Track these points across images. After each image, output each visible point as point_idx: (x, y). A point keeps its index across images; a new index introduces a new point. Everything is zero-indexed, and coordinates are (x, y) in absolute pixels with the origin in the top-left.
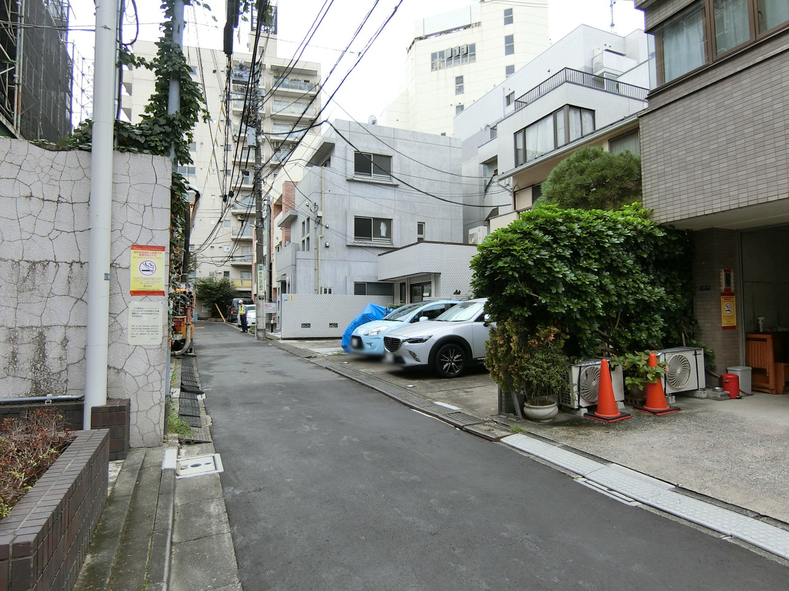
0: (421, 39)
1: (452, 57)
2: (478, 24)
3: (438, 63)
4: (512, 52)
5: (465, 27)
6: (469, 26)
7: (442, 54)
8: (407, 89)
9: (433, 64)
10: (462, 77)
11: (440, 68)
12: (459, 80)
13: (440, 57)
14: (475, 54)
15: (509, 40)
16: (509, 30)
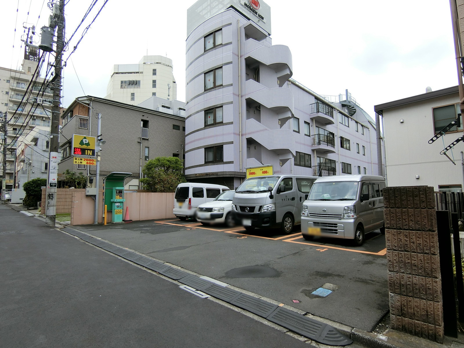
0: (117, 73)
1: (130, 84)
2: (142, 73)
3: (124, 85)
4: (155, 87)
5: (137, 73)
6: (138, 72)
7: (125, 82)
8: (110, 94)
9: (121, 86)
10: (134, 93)
11: (124, 88)
12: (133, 94)
13: (125, 83)
14: (140, 85)
15: (154, 82)
16: (154, 77)
